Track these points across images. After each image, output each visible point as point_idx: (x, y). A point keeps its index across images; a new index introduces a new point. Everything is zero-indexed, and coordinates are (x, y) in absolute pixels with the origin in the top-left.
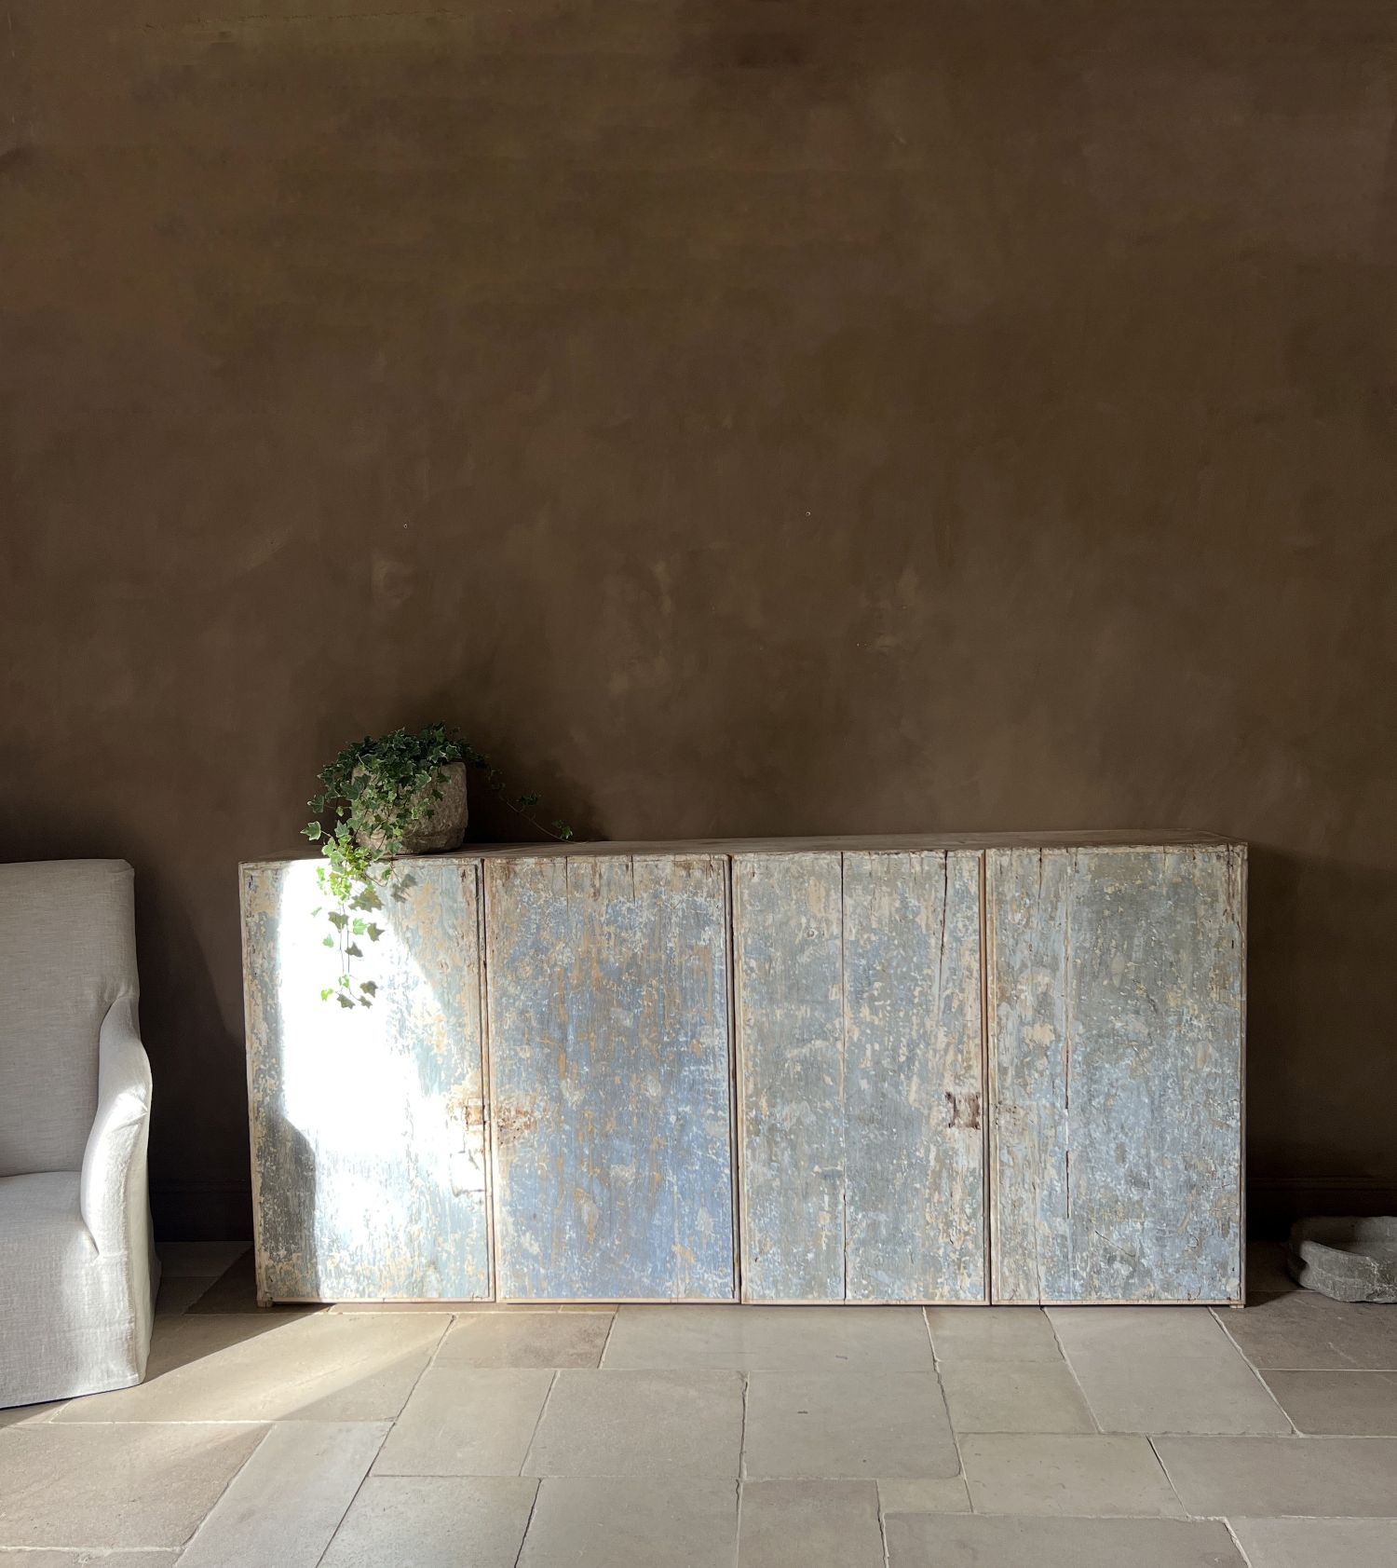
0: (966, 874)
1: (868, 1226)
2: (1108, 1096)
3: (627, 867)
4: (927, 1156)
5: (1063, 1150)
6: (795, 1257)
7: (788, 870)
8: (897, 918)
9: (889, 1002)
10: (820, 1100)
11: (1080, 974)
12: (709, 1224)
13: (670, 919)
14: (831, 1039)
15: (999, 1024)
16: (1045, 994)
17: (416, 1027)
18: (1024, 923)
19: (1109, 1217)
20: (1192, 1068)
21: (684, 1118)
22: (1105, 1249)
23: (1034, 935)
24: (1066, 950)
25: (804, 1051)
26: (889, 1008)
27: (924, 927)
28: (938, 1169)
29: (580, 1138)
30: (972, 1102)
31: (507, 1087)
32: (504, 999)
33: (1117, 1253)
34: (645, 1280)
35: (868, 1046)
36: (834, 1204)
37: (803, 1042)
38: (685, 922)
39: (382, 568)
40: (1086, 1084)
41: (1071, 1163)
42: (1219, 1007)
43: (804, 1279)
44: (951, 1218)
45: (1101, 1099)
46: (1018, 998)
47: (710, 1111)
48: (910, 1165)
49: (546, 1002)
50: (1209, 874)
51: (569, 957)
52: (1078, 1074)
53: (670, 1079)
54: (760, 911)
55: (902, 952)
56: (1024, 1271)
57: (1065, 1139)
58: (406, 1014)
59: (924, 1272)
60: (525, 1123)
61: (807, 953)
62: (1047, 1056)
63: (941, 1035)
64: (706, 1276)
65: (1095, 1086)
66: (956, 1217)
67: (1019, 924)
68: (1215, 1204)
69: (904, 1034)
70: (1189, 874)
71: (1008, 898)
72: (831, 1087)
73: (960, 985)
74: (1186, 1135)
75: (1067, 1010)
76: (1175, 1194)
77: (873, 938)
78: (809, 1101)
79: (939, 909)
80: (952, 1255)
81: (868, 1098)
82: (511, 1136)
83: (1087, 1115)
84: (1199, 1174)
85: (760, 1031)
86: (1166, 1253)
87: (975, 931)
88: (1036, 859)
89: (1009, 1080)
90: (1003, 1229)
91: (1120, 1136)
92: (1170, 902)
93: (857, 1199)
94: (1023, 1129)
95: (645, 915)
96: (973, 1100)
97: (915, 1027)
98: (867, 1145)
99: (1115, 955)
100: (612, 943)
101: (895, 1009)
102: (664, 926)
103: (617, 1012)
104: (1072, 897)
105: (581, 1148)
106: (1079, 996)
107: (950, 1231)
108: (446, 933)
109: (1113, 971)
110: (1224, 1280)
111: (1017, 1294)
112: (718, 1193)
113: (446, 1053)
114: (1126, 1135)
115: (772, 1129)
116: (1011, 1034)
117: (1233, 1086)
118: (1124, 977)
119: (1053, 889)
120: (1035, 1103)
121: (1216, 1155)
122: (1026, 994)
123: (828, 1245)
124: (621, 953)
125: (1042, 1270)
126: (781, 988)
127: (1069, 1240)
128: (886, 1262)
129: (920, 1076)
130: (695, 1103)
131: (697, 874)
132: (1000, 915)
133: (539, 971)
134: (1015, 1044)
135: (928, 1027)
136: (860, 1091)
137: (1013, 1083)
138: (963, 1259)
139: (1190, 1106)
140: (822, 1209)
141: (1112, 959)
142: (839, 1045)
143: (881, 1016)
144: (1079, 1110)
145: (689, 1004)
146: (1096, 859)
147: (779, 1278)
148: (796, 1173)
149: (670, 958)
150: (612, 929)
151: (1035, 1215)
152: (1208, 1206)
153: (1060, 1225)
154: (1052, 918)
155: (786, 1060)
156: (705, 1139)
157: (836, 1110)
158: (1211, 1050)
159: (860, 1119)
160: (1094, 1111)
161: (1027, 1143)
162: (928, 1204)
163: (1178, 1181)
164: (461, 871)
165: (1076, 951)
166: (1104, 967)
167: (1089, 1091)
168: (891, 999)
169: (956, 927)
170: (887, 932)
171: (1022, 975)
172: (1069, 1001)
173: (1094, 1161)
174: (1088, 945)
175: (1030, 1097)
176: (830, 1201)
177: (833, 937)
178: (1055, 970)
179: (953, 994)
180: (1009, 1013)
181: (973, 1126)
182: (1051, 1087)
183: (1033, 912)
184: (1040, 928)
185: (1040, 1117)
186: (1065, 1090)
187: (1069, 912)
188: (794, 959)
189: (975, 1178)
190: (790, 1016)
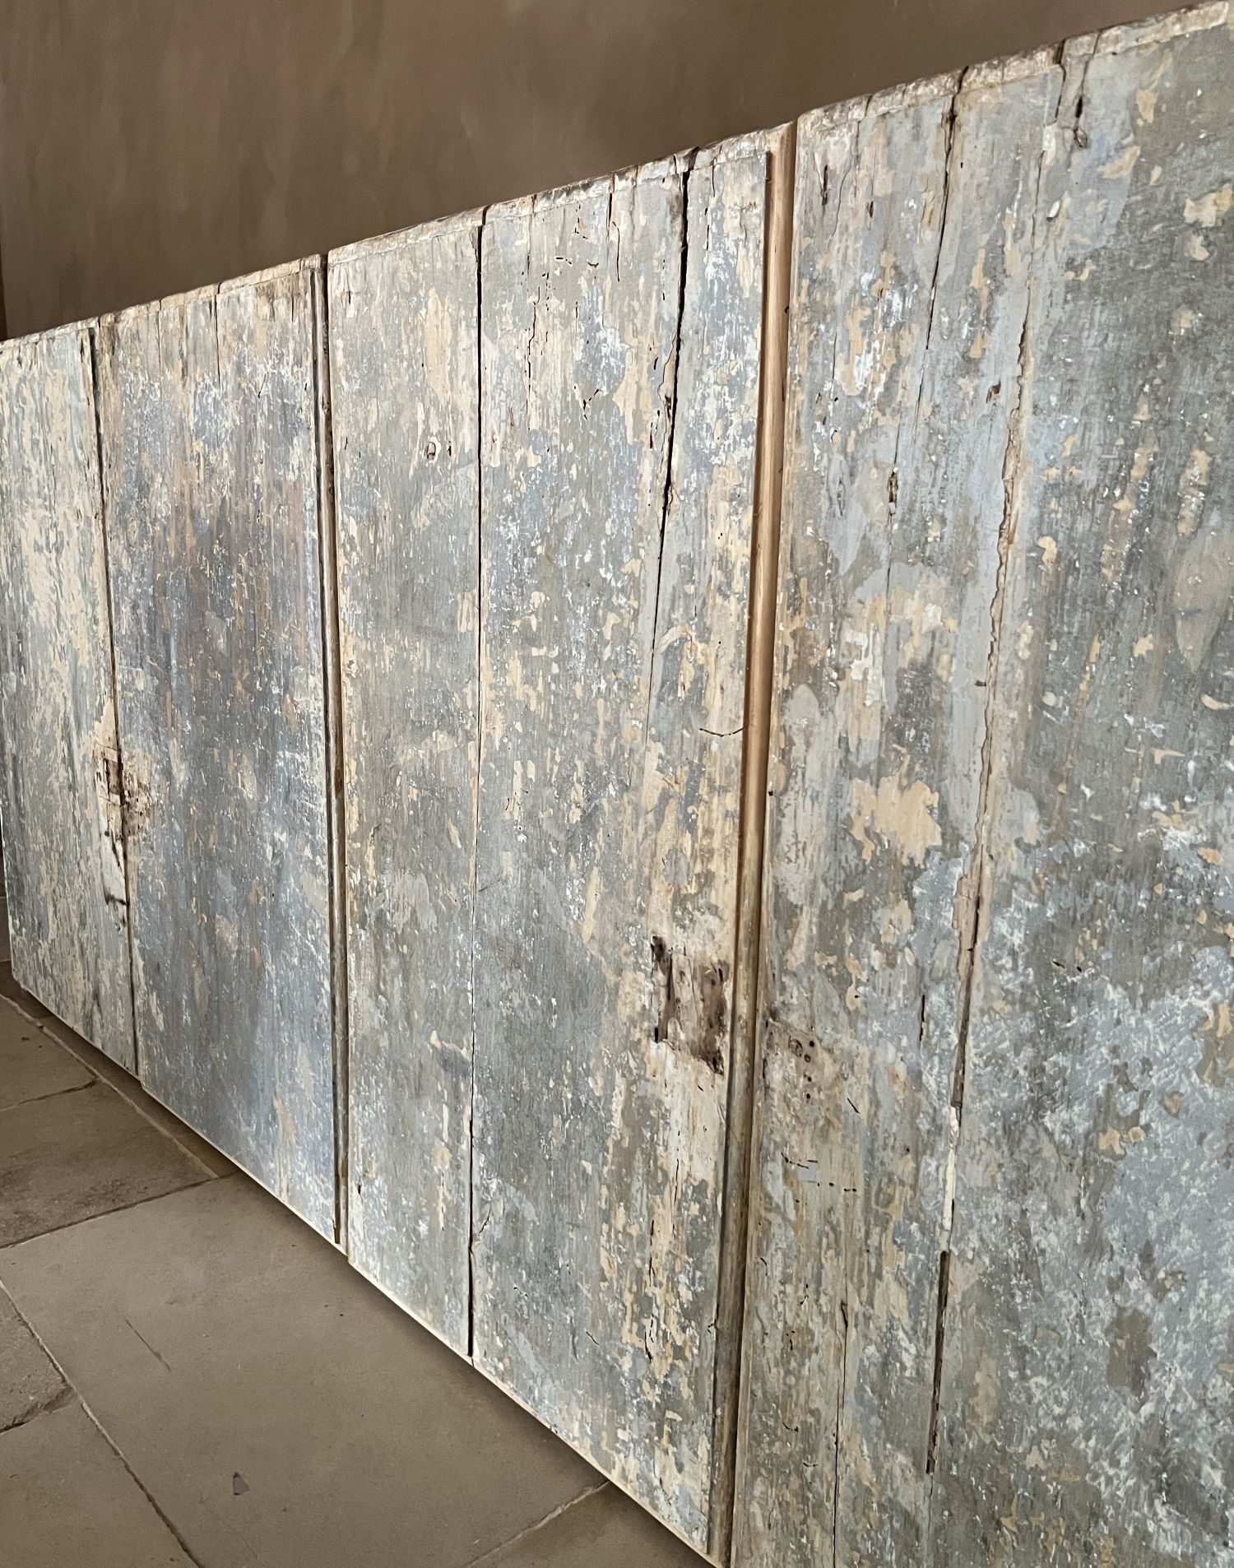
0: (731, 223)
1: (507, 1216)
2: (1104, 1112)
3: (212, 309)
4: (609, 1099)
5: (935, 1241)
6: (404, 1215)
7: (395, 275)
8: (577, 394)
9: (555, 653)
10: (442, 878)
12: (309, 1080)
14: (461, 733)
15: (784, 754)
16: (924, 671)
18: (879, 389)
19: (1061, 1549)
21: (281, 855)
23: (906, 437)
24: (1011, 500)
25: (421, 753)
26: (555, 669)
27: (629, 421)
28: (626, 1143)
29: (189, 853)
30: (708, 986)
31: (129, 736)
32: (119, 581)
34: (251, 1141)
35: (518, 766)
36: (456, 1134)
37: (420, 730)
38: (271, 429)
40: (1031, 1039)
41: (954, 1298)
43: (414, 1270)
44: (648, 1292)
45: (1079, 1116)
46: (842, 673)
47: (308, 852)
48: (576, 1103)
49: (151, 590)
51: (166, 504)
52: (1009, 996)
53: (265, 769)
55: (585, 505)
56: (800, 1546)
57: (940, 1209)
59: (595, 1393)
60: (144, 805)
61: (427, 501)
62: (912, 902)
63: (652, 763)
64: (306, 1177)
65: (1060, 1059)
66: (659, 1295)
67: (865, 395)
69: (581, 747)
71: (841, 297)
72: (458, 853)
73: (700, 615)
75: (988, 737)
77: (533, 461)
78: (428, 877)
79: (664, 358)
80: (646, 1386)
81: (513, 900)
82: (134, 821)
83: (1023, 1158)
85: (365, 691)
87: (743, 431)
88: (934, 117)
89: (802, 949)
90: (759, 1394)
91: (1135, 1284)
93: (490, 1141)
94: (828, 1122)
95: (231, 416)
96: (713, 977)
97: (601, 732)
98: (508, 1018)
99: (1200, 521)
101: (567, 672)
103: (211, 621)
104: (1051, 267)
105: (190, 870)
106: (1038, 690)
107: (646, 1322)
108: (76, 457)
109: (1182, 598)
112: (319, 1026)
113: (88, 667)
114: (1160, 1292)
115: (381, 921)
116: (814, 799)
120: (864, 1050)
122: (868, 662)
123: (445, 1218)
124: (210, 499)
128: (532, 1321)
129: (606, 875)
130: (291, 828)
133: (143, 531)
134: (823, 836)
135: (626, 732)
136: (501, 879)
137: (810, 961)
138: (670, 1415)
140: (440, 1134)
142: (471, 753)
143: (541, 686)
144: (998, 1126)
147: (385, 1246)
148: (408, 1034)
151: (841, 1405)
153: (905, 1480)
154: (969, 365)
155: (398, 770)
156: (303, 907)
157: (464, 913)
159: (498, 948)
160: (1048, 1151)
161: (832, 1170)
162: (605, 1227)
165: (1043, 503)
166: (1140, 579)
167: (1036, 1070)
168: (558, 642)
169: (700, 417)
170: (556, 441)
171: (859, 593)
172: (998, 705)
173: (1027, 1326)
174: (1088, 475)
175: (852, 1024)
176: (450, 1123)
177: (464, 461)
178: (961, 581)
179: (683, 640)
180: (812, 724)
181: (706, 1059)
182: (915, 1013)
183: (906, 350)
184: (926, 409)
185: (876, 1103)
186: (955, 1039)
187: (1030, 334)
188: (407, 519)
189: (702, 1210)
190: (402, 663)
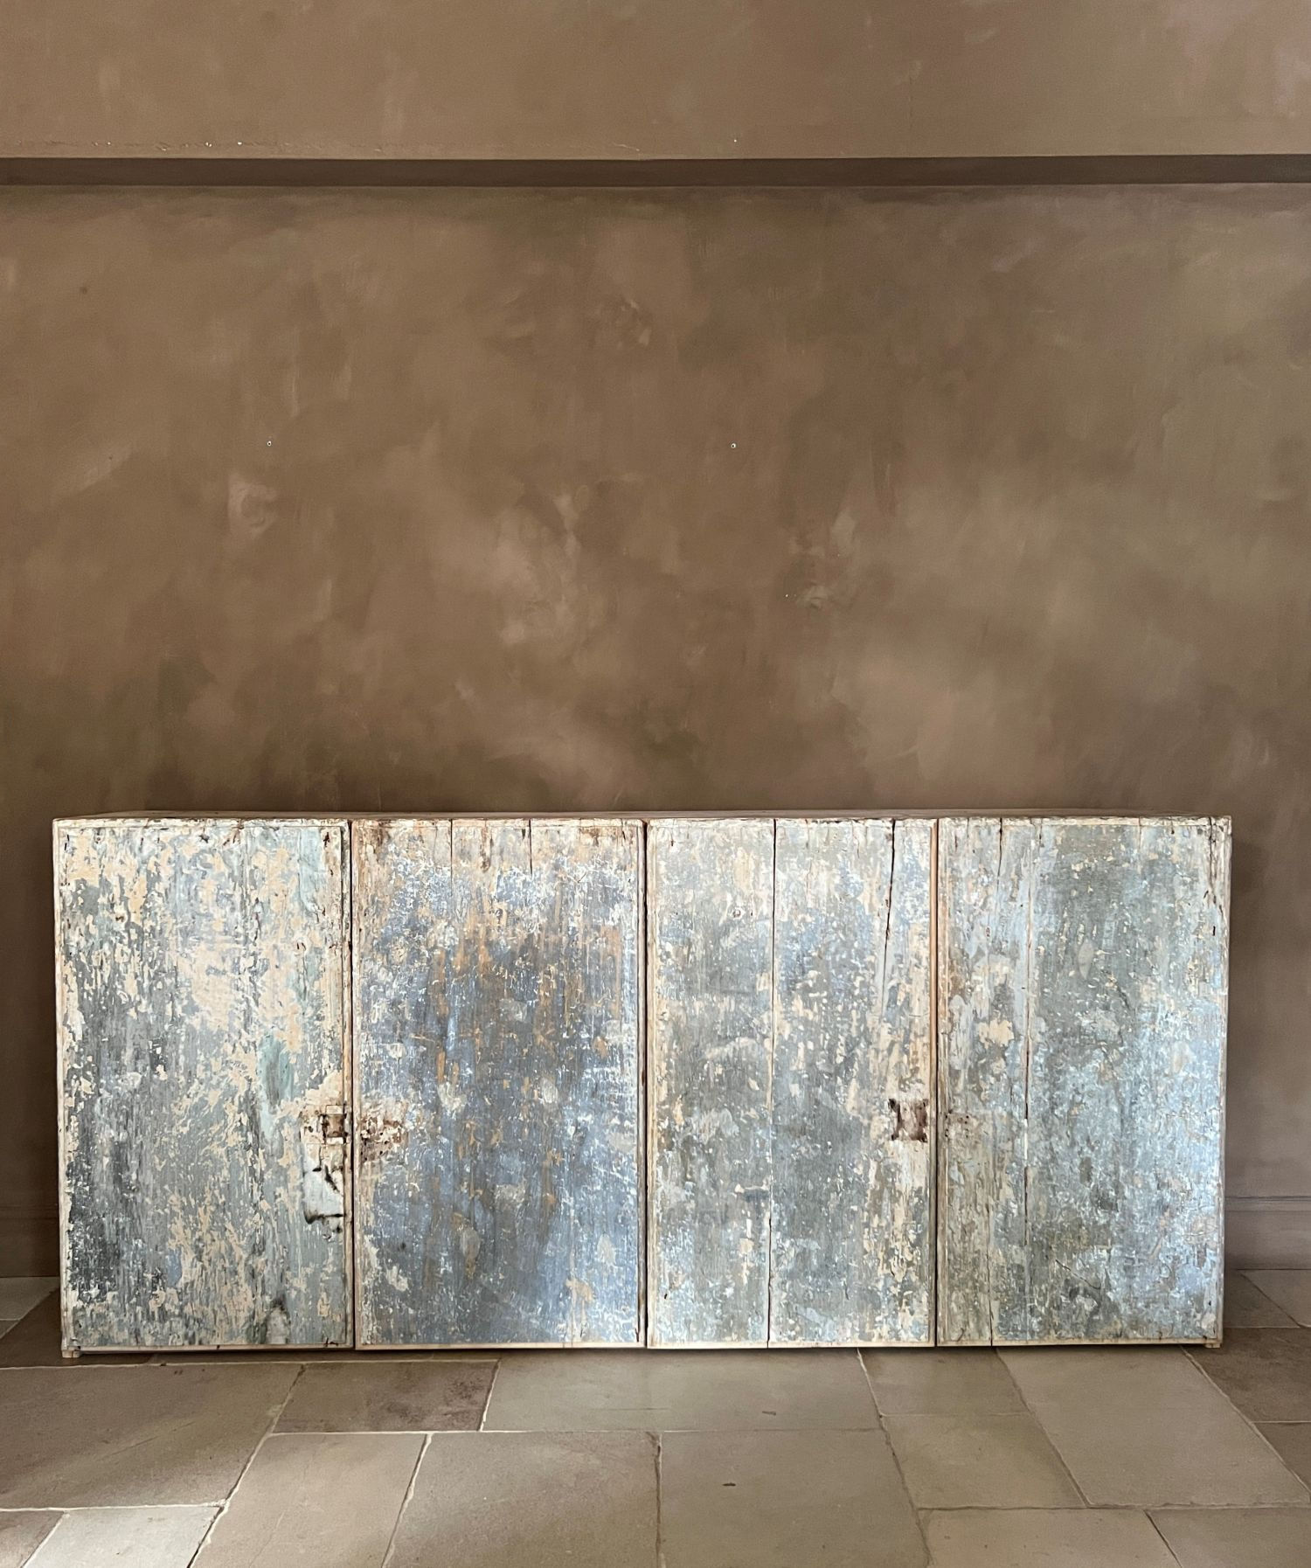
0: (916, 847)
1: (797, 1255)
2: (1073, 1103)
3: (524, 831)
4: (866, 1173)
5: (1021, 1165)
6: (711, 1292)
7: (712, 839)
8: (837, 896)
9: (825, 994)
10: (744, 1107)
11: (1044, 964)
12: (611, 1254)
13: (573, 895)
14: (758, 1036)
15: (950, 1020)
16: (1003, 986)
17: (265, 1020)
18: (981, 904)
19: (1071, 1243)
20: (1167, 1072)
21: (585, 1129)
22: (1067, 1281)
23: (992, 917)
24: (1029, 936)
25: (726, 1050)
26: (825, 1001)
27: (867, 907)
28: (878, 1188)
29: (460, 1154)
30: (918, 1111)
31: (374, 1092)
32: (372, 988)
33: (1080, 1285)
34: (534, 1321)
35: (801, 1045)
36: (758, 1229)
37: (726, 1039)
38: (590, 898)
39: (240, 491)
40: (1049, 1089)
41: (1030, 1181)
42: (1198, 1001)
43: (722, 1318)
44: (893, 1246)
45: (1065, 1107)
46: (972, 989)
47: (616, 1121)
48: (847, 1183)
49: (422, 991)
50: (1189, 850)
51: (452, 938)
52: (1040, 1079)
53: (569, 1083)
54: (679, 886)
55: (842, 936)
56: (974, 1307)
57: (1022, 1154)
58: (252, 1003)
59: (861, 1309)
60: (395, 1135)
61: (732, 936)
62: (1005, 1058)
63: (884, 1032)
64: (606, 1316)
65: (1058, 1093)
66: (898, 1245)
67: (975, 905)
68: (1190, 1228)
69: (843, 1030)
70: (1168, 850)
71: (963, 875)
72: (757, 1092)
73: (907, 975)
74: (1159, 1149)
75: (1027, 1005)
76: (1146, 1216)
77: (809, 919)
78: (731, 1109)
79: (885, 887)
80: (892, 1288)
81: (800, 1105)
82: (377, 1151)
83: (1049, 1126)
84: (1173, 1194)
85: (676, 1025)
86: (1135, 1285)
87: (925, 913)
88: (995, 830)
89: (961, 1085)
90: (952, 1258)
91: (1085, 1150)
92: (1145, 882)
93: (784, 1223)
94: (976, 1142)
95: (543, 889)
96: (920, 1108)
97: (855, 1023)
98: (797, 1160)
99: (1083, 941)
100: (503, 922)
101: (832, 1001)
102: (567, 902)
103: (508, 1004)
104: (1036, 874)
105: (461, 1165)
106: (1042, 989)
107: (891, 1261)
108: (303, 908)
109: (1081, 961)
110: (1199, 1316)
111: (966, 1333)
112: (623, 1219)
113: (300, 1052)
114: (1092, 1149)
115: (688, 1142)
116: (963, 1032)
117: (1212, 1093)
118: (1092, 968)
119: (1015, 865)
120: (990, 1112)
121: (1192, 1171)
122: (982, 985)
123: (750, 1278)
124: (514, 935)
125: (995, 1305)
126: (701, 976)
127: (1026, 1271)
128: (817, 1297)
129: (859, 1080)
130: (597, 1111)
131: (605, 842)
132: (954, 894)
133: (415, 955)
134: (968, 1044)
135: (869, 1023)
136: (790, 1098)
137: (965, 1088)
138: (905, 1294)
139: (1164, 1116)
140: (744, 1236)
141: (1080, 946)
142: (767, 1043)
143: (816, 1009)
144: (1040, 1120)
145: (594, 994)
146: (1063, 832)
147: (692, 1318)
148: (714, 1194)
149: (571, 940)
150: (503, 905)
151: (988, 1241)
152: (1182, 1230)
153: (1016, 1253)
154: (1013, 899)
155: (705, 1061)
156: (609, 1154)
157: (763, 1120)
158: (1188, 1051)
159: (789, 1129)
160: (1056, 1121)
161: (980, 1158)
162: (867, 1230)
163: (1149, 1202)
164: (324, 833)
165: (1039, 937)
166: (1069, 956)
167: (1051, 1098)
168: (827, 990)
169: (903, 908)
170: (824, 912)
171: (977, 964)
172: (1030, 994)
173: (1055, 1179)
174: (1052, 930)
175: (984, 1105)
176: (753, 1227)
177: (763, 918)
178: (1014, 958)
179: (898, 984)
180: (961, 1007)
181: (919, 1139)
182: (1009, 1094)
183: (990, 892)
184: (999, 910)
185: (995, 1128)
186: (1023, 1097)
187: (1032, 892)
188: (717, 942)
189: (920, 1199)
190: (711, 1009)
